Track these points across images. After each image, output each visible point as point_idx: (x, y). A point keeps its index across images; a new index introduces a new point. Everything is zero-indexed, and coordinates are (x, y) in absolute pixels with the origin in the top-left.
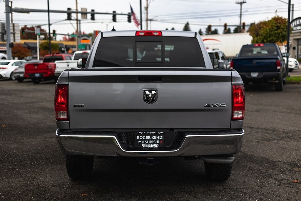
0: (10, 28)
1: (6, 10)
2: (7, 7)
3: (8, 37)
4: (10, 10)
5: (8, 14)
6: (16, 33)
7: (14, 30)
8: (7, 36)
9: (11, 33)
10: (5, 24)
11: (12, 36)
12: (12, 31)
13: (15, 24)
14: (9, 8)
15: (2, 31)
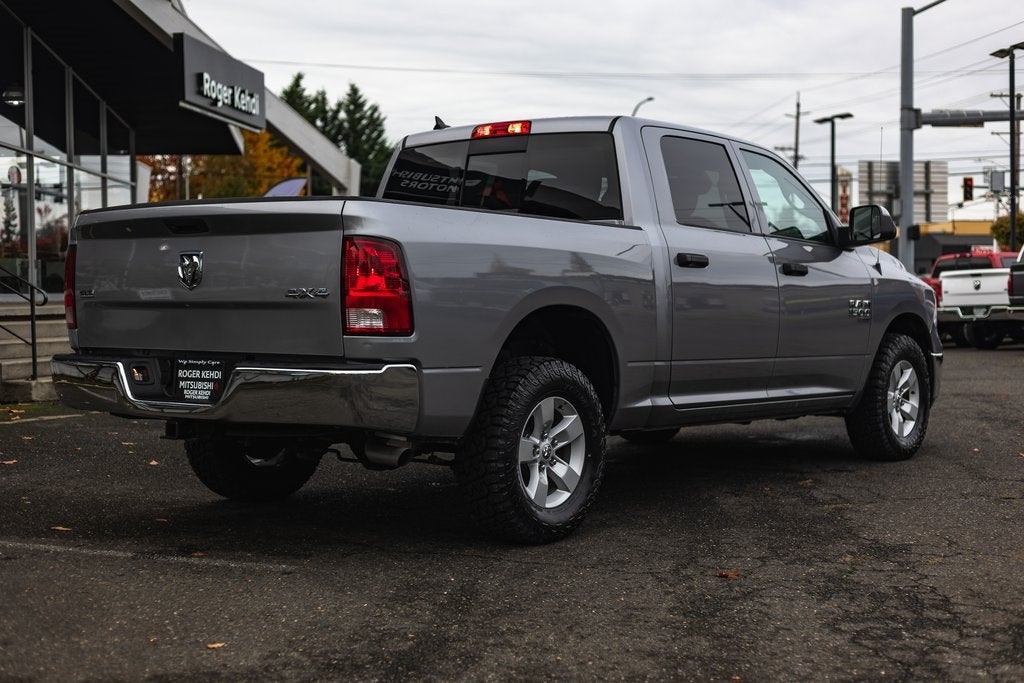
0: (911, 177)
1: (902, 120)
2: (906, 111)
3: (907, 208)
4: (912, 119)
5: (907, 132)
6: (933, 192)
7: (927, 183)
8: (902, 202)
9: (917, 194)
10: (900, 166)
11: (920, 203)
12: (920, 187)
13: (932, 165)
14: (913, 114)
15: (889, 188)
